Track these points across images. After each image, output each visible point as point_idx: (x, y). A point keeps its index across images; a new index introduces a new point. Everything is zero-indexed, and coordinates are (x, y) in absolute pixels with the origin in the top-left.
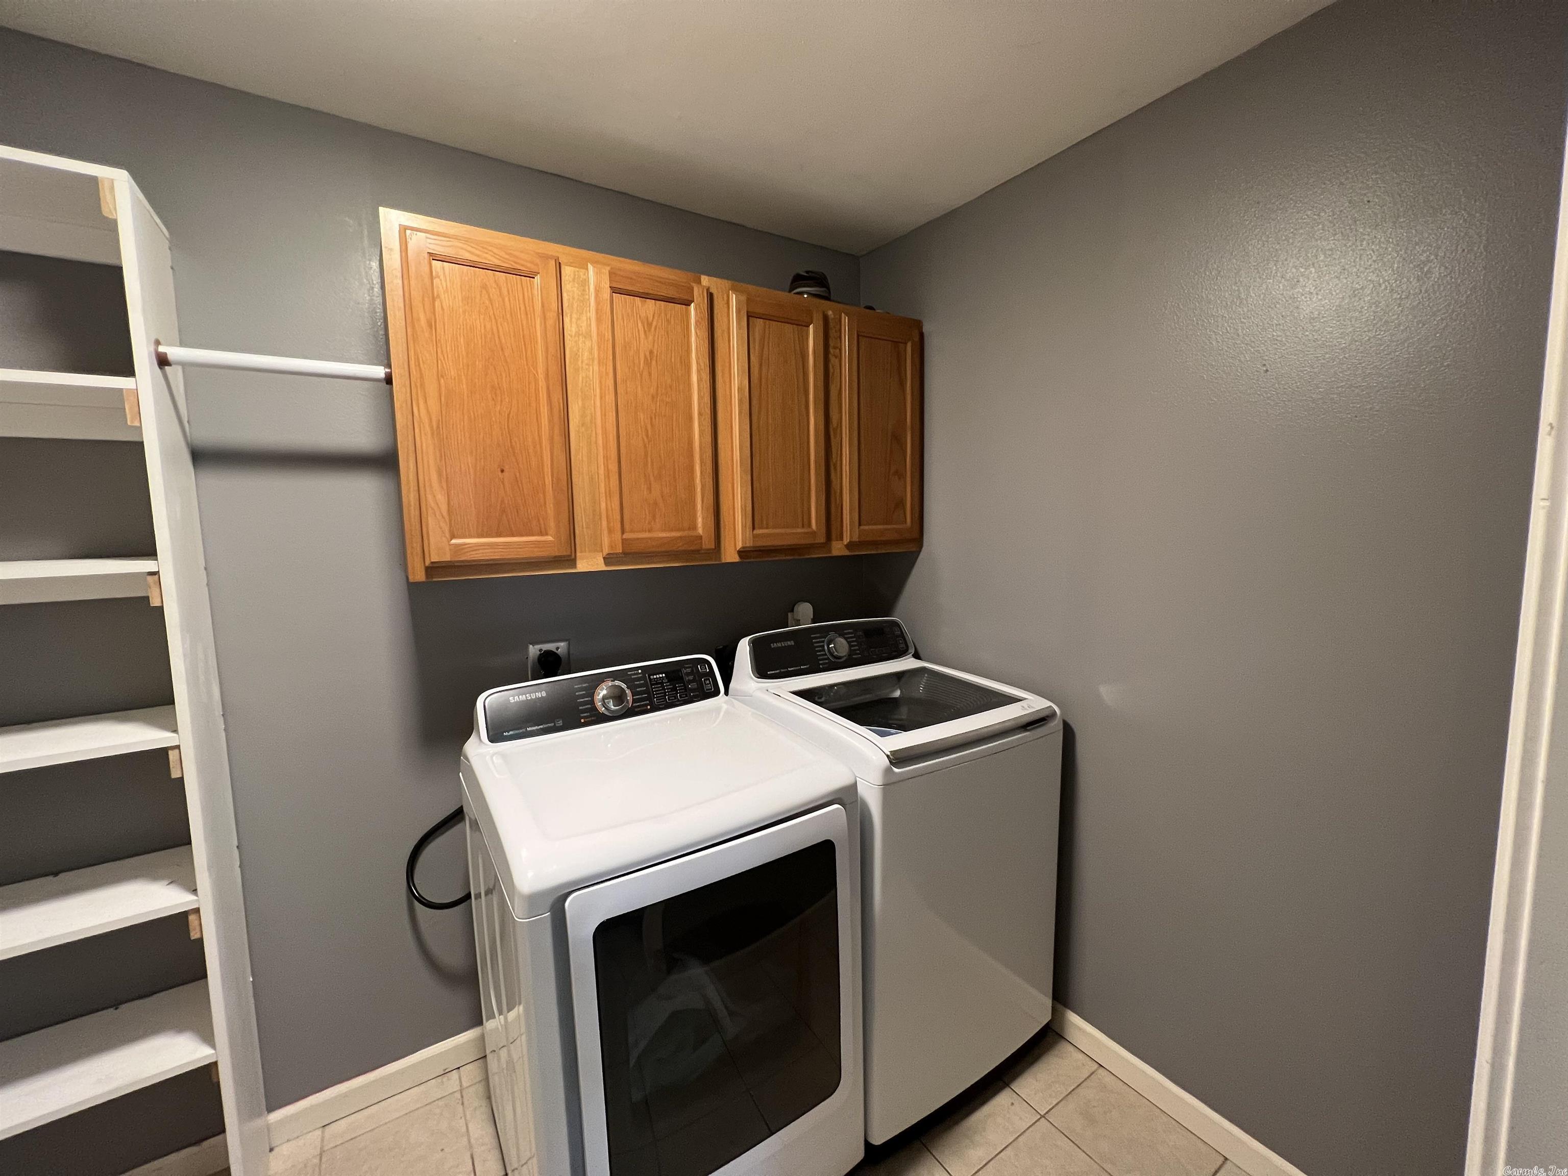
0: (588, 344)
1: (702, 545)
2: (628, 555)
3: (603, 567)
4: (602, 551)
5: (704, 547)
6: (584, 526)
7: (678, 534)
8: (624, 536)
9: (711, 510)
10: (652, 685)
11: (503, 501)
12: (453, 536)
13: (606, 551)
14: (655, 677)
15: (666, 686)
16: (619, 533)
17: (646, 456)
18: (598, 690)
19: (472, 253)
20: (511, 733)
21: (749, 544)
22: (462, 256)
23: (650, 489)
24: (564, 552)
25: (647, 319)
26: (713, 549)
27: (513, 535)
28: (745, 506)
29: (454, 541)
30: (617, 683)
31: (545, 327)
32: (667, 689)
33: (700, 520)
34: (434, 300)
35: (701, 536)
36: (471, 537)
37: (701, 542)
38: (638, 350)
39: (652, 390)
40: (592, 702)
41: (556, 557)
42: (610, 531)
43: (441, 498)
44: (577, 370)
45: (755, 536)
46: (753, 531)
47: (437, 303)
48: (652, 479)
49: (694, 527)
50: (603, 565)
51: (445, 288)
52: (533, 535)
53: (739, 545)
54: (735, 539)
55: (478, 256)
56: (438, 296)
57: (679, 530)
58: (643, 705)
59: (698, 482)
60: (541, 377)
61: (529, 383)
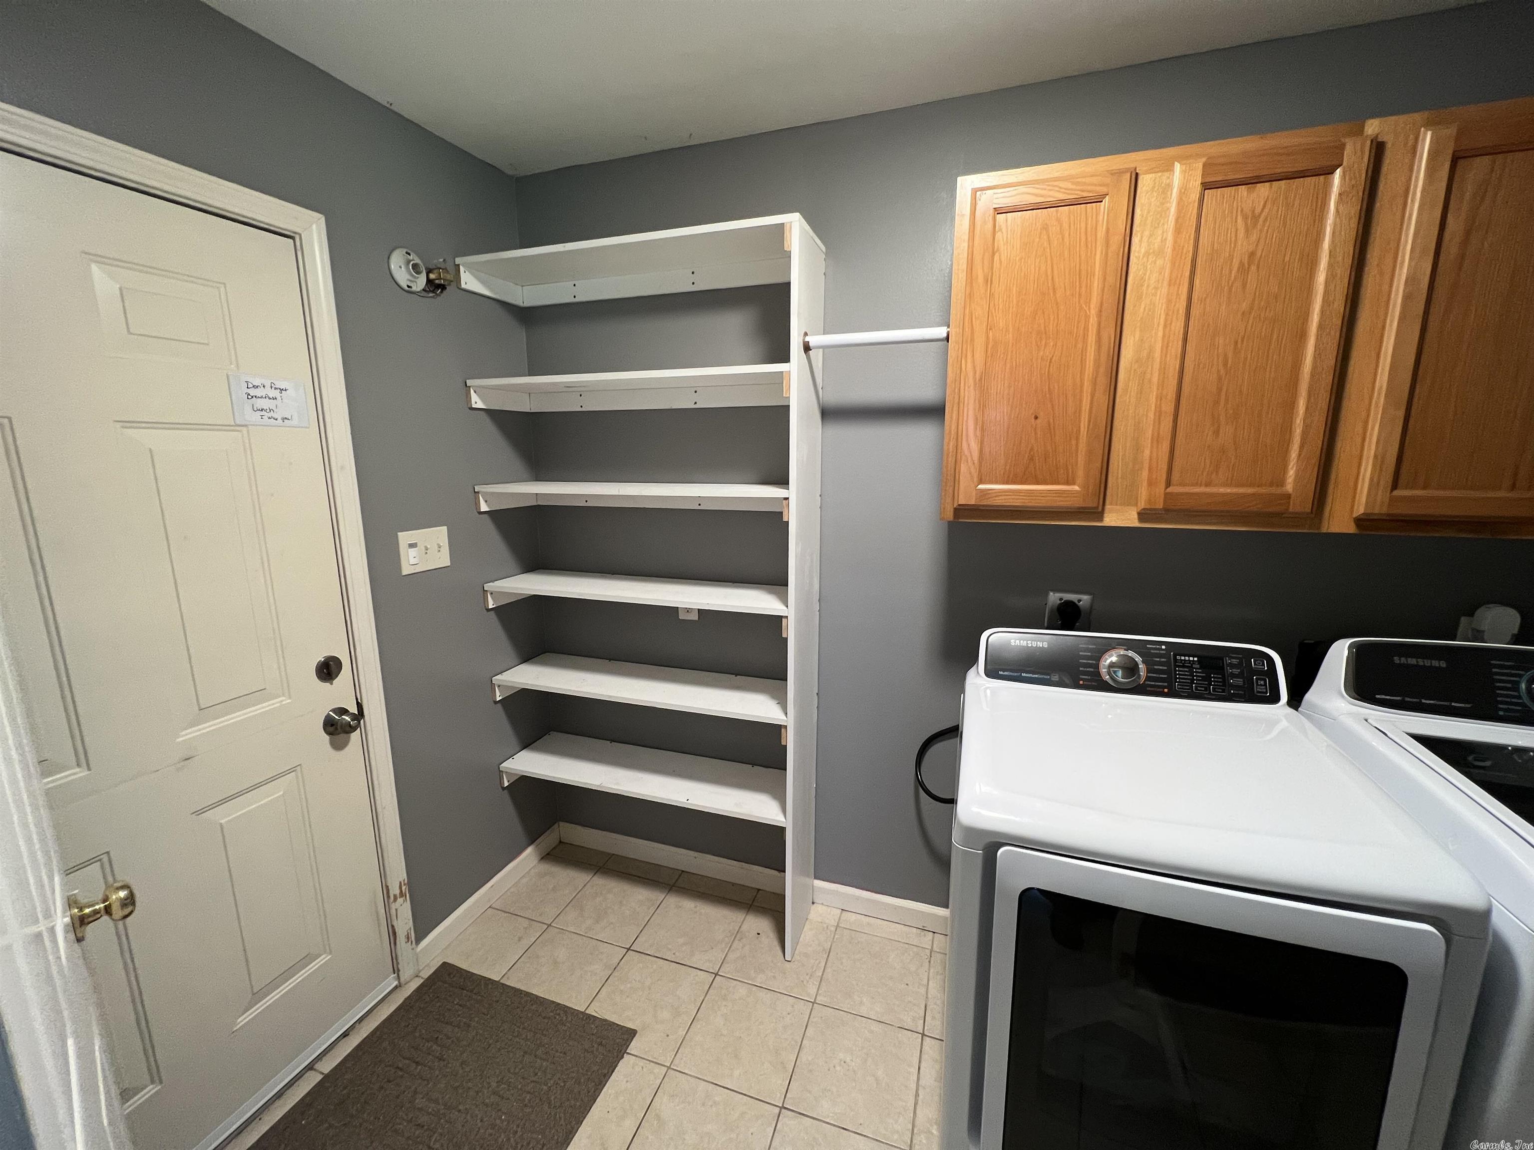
0: (1160, 262)
1: (1288, 507)
2: (1168, 512)
3: (1137, 524)
4: (1136, 505)
5: (1291, 510)
6: (1120, 476)
7: (1250, 490)
8: (1169, 490)
9: (1315, 461)
10: (1176, 666)
11: (1032, 449)
12: (981, 482)
13: (1142, 505)
14: (1183, 658)
15: (1196, 672)
16: (1163, 485)
17: (1220, 390)
18: (1106, 656)
19: (1036, 195)
20: (1006, 673)
21: (1380, 508)
22: (1026, 201)
23: (1217, 433)
24: (1091, 503)
25: (1253, 211)
26: (1308, 514)
27: (1038, 483)
28: (1383, 458)
29: (981, 487)
30: (1131, 653)
31: (1107, 254)
32: (1196, 676)
33: (1291, 473)
34: (993, 254)
35: (1290, 494)
36: (996, 483)
37: (1289, 503)
38: (1231, 257)
39: (1244, 306)
40: (1097, 666)
41: (1079, 508)
42: (1151, 483)
43: (975, 447)
44: (1140, 298)
45: (1393, 500)
46: (1392, 491)
47: (996, 258)
48: (1222, 419)
49: (1282, 483)
50: (1137, 521)
51: (1005, 240)
52: (1058, 483)
53: (1360, 509)
54: (1353, 501)
55: (1042, 196)
56: (998, 250)
57: (1251, 485)
58: (1159, 687)
59: (1298, 421)
60: (1093, 312)
61: (1078, 322)
